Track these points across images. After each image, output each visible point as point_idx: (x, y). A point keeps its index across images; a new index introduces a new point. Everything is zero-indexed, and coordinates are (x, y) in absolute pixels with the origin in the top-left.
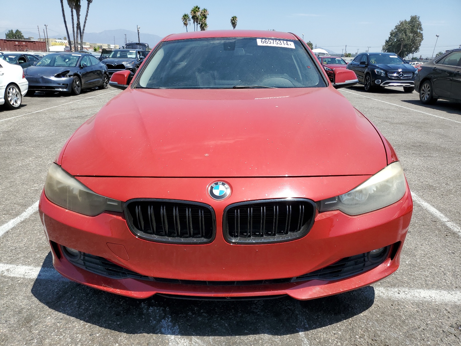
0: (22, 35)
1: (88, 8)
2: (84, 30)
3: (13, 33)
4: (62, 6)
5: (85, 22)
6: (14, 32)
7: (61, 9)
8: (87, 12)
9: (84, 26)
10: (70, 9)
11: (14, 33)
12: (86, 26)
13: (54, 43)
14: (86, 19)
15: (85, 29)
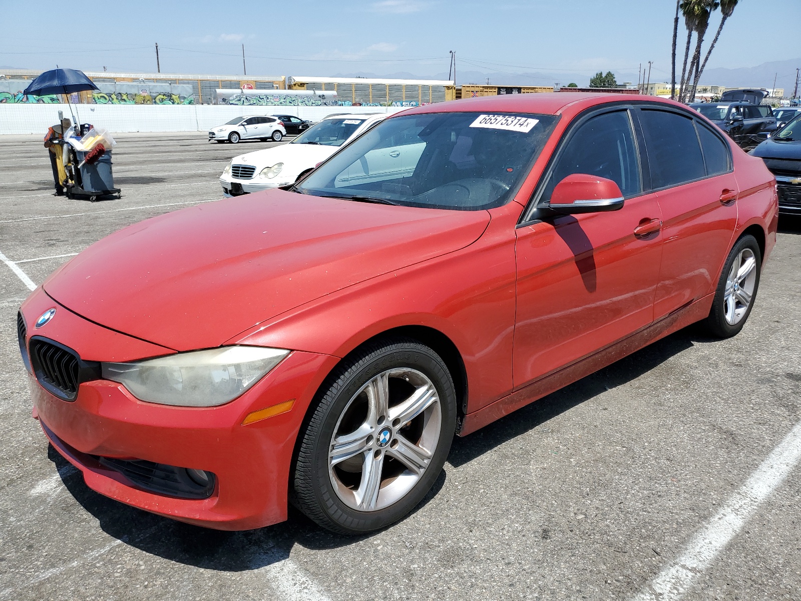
0: (615, 79)
1: (721, 27)
2: (703, 66)
3: (601, 77)
4: (676, 29)
5: (710, 52)
6: (604, 75)
7: (673, 34)
8: (719, 33)
9: (707, 59)
10: (687, 32)
11: (604, 77)
12: (709, 58)
13: (662, 90)
14: (712, 46)
15: (707, 64)
